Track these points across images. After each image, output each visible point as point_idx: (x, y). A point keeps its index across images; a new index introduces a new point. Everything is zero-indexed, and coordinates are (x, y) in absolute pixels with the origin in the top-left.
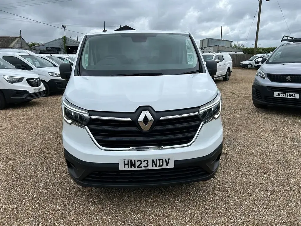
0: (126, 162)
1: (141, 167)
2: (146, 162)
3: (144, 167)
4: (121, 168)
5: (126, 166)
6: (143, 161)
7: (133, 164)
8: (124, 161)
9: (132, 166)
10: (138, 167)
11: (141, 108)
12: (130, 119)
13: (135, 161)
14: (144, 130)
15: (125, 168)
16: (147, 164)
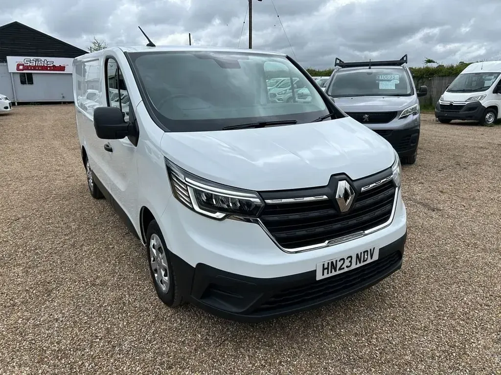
0: (326, 266)
1: (344, 268)
2: (350, 259)
3: (347, 267)
4: (319, 277)
5: (326, 271)
6: (346, 259)
7: (333, 266)
8: (324, 265)
9: (333, 270)
10: (340, 269)
11: (335, 179)
12: (325, 197)
13: (336, 261)
14: (344, 211)
15: (323, 275)
16: (351, 262)
